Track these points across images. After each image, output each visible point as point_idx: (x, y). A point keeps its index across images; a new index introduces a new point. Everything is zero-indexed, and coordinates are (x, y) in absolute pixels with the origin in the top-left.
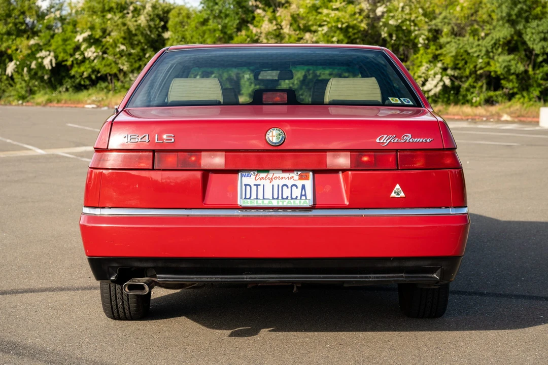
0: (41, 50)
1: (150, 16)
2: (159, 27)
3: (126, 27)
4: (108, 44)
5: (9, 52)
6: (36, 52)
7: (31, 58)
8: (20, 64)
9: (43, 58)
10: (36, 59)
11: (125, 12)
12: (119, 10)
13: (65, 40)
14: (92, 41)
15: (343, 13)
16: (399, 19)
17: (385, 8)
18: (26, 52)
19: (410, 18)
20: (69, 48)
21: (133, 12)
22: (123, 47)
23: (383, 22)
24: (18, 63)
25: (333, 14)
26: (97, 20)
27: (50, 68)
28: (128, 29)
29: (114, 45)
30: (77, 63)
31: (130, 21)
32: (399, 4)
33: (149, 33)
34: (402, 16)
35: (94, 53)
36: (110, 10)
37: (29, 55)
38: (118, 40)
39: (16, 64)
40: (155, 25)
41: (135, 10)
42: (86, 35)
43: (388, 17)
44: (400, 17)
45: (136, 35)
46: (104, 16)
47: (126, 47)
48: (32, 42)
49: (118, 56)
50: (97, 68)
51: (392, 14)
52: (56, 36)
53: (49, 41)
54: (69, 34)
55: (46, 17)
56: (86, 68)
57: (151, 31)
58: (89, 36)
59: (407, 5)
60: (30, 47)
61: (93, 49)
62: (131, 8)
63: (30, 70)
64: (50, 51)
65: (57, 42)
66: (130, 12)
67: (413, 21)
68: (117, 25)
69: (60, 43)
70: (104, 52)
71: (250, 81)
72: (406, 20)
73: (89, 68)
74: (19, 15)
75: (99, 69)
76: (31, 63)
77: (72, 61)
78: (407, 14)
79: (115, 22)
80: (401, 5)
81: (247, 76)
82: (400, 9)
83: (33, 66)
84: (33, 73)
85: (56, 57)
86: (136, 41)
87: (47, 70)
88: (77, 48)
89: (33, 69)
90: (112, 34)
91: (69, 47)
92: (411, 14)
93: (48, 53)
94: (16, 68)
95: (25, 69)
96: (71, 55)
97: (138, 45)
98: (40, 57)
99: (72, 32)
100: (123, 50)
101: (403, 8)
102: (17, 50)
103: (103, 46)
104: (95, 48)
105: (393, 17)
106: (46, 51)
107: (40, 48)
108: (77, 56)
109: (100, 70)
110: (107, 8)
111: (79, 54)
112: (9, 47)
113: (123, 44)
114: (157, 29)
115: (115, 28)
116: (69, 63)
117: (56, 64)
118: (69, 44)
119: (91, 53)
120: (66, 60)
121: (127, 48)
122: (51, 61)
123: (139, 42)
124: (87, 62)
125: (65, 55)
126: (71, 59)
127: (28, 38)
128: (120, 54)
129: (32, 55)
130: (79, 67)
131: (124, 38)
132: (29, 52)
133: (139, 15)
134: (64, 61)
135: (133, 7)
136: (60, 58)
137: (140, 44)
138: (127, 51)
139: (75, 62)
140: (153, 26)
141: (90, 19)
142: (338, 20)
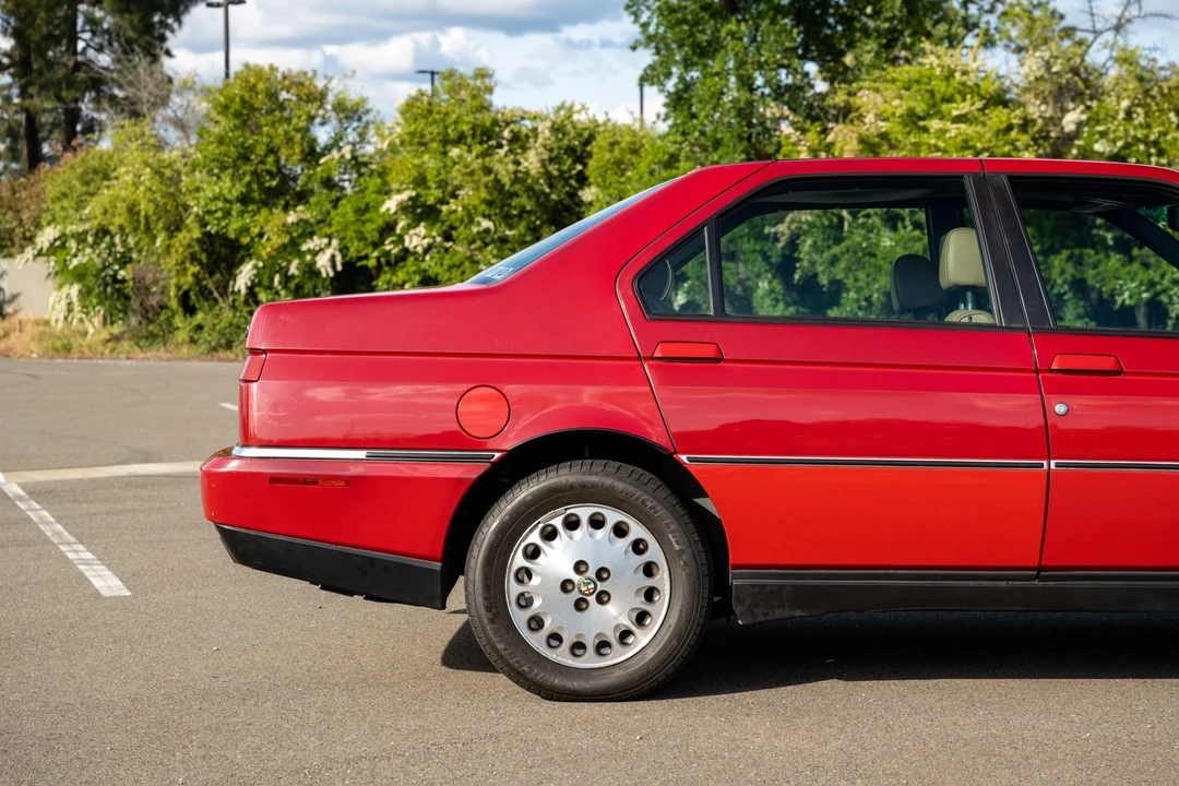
0: (312, 234)
1: (551, 150)
2: (571, 177)
3: (492, 177)
4: (453, 217)
5: (245, 240)
6: (299, 241)
7: (290, 254)
8: (264, 267)
9: (315, 253)
10: (300, 255)
11: (493, 143)
12: (478, 139)
13: (363, 210)
14: (422, 212)
15: (979, 128)
16: (1120, 139)
17: (1082, 113)
18: (278, 240)
19: (1147, 136)
20: (371, 231)
21: (511, 142)
22: (486, 224)
23: (1079, 147)
24: (261, 264)
25: (954, 130)
26: (430, 162)
27: (331, 274)
28: (497, 181)
29: (466, 220)
30: (388, 263)
31: (500, 161)
32: (1118, 103)
33: (547, 190)
34: (1126, 131)
35: (424, 238)
36: (460, 140)
37: (284, 246)
38: (475, 207)
39: (255, 267)
40: (561, 172)
41: (516, 138)
42: (404, 196)
43: (1091, 134)
44: (1121, 133)
45: (516, 195)
46: (445, 153)
47: (493, 221)
48: (292, 218)
49: (478, 243)
50: (431, 273)
51: (1100, 128)
52: (343, 202)
53: (328, 213)
54: (370, 197)
55: (322, 161)
56: (408, 273)
57: (551, 186)
58: (411, 199)
59: (1138, 105)
60: (286, 229)
61: (421, 229)
62: (506, 134)
63: (287, 279)
64: (330, 237)
65: (344, 215)
66: (504, 142)
67: (1156, 143)
68: (472, 173)
69: (351, 217)
70: (447, 237)
71: (773, 296)
72: (1137, 140)
73: (414, 273)
74: (266, 156)
75: (437, 275)
76: (289, 262)
77: (378, 258)
78: (1141, 125)
79: (466, 167)
80: (1125, 104)
81: (764, 285)
82: (1121, 115)
83: (293, 270)
84: (292, 285)
85: (343, 250)
86: (515, 208)
87: (325, 279)
88: (388, 228)
89: (293, 277)
90: (461, 193)
91: (370, 226)
92: (1149, 126)
93: (326, 241)
94: (256, 276)
95: (277, 278)
96: (376, 245)
97: (520, 216)
98: (309, 251)
99: (379, 192)
100: (487, 231)
101: (1129, 113)
102: (261, 235)
103: (443, 222)
104: (425, 227)
105: (1103, 134)
106: (321, 237)
107: (309, 229)
108: (389, 246)
109: (439, 278)
110: (452, 134)
111: (393, 242)
112: (245, 230)
113: (487, 217)
114: (566, 180)
115: (467, 178)
116: (372, 263)
117: (343, 264)
118: (370, 220)
119: (417, 239)
120: (366, 257)
121: (495, 225)
122: (333, 258)
123: (523, 210)
124: (411, 259)
125: (362, 245)
126: (376, 254)
127: (286, 208)
128: (482, 239)
129: (292, 247)
130: (394, 273)
131: (490, 204)
132: (286, 240)
133: (524, 149)
134: (360, 259)
135: (512, 131)
136: (352, 253)
137: (525, 215)
138: (496, 231)
139: (383, 260)
140: (555, 173)
141: (416, 162)
142: (966, 145)
